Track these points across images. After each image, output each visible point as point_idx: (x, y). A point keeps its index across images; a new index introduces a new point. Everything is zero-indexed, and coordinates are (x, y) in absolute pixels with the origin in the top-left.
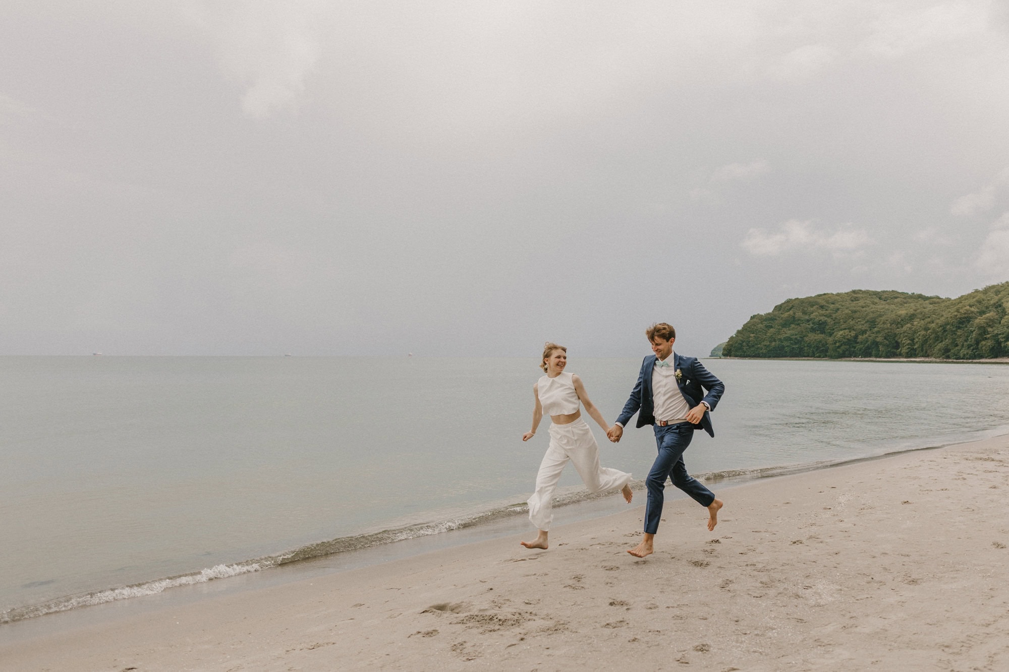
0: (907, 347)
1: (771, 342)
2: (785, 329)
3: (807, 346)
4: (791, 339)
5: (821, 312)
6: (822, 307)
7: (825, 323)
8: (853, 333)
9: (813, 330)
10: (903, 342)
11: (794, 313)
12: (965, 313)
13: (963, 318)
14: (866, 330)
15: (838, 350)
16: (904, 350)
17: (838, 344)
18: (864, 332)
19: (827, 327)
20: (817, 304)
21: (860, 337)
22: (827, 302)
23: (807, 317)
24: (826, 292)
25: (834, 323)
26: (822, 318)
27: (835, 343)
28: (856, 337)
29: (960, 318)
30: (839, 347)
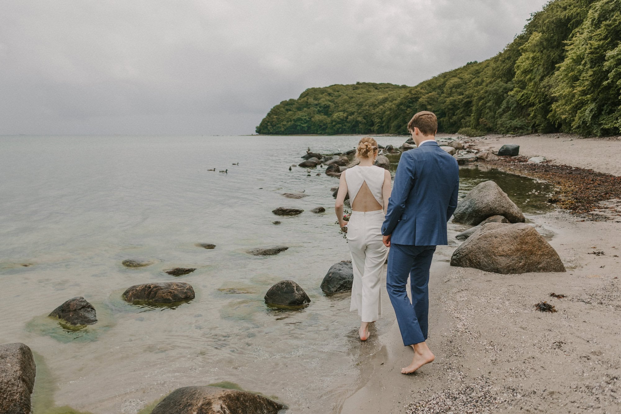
0: (378, 125)
1: (288, 122)
2: (299, 112)
3: (313, 125)
4: (302, 120)
5: (328, 98)
6: (330, 94)
7: (328, 107)
8: (345, 115)
9: (319, 112)
10: (376, 120)
11: (308, 99)
12: (415, 94)
13: (413, 98)
14: (355, 112)
15: (334, 128)
16: (376, 128)
17: (334, 123)
18: (353, 113)
19: (330, 110)
20: (326, 92)
21: (349, 117)
22: (335, 91)
23: (316, 102)
24: (336, 84)
25: (335, 107)
26: (326, 103)
27: (332, 123)
28: (347, 118)
29: (411, 98)
30: (334, 126)
